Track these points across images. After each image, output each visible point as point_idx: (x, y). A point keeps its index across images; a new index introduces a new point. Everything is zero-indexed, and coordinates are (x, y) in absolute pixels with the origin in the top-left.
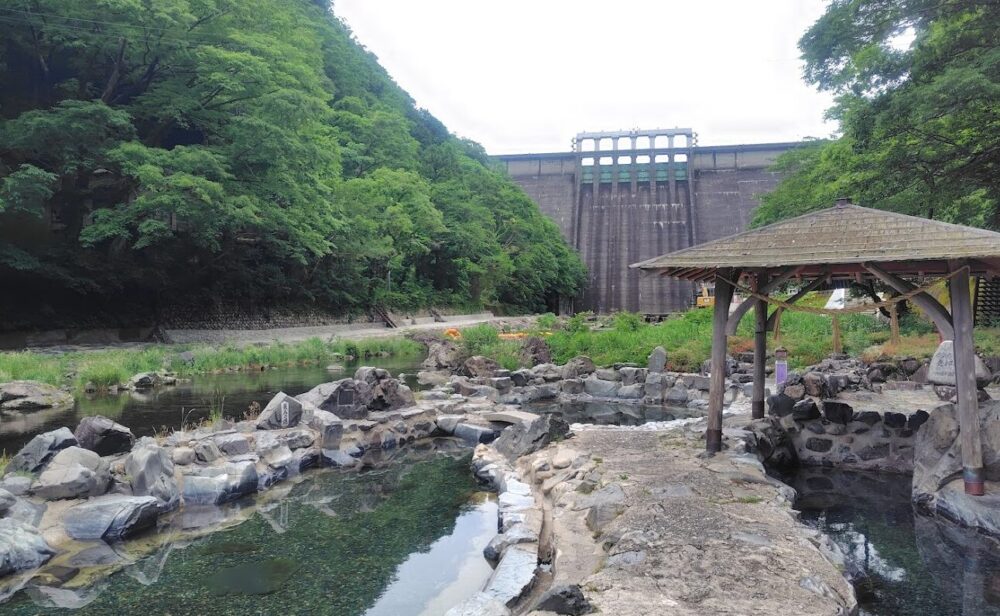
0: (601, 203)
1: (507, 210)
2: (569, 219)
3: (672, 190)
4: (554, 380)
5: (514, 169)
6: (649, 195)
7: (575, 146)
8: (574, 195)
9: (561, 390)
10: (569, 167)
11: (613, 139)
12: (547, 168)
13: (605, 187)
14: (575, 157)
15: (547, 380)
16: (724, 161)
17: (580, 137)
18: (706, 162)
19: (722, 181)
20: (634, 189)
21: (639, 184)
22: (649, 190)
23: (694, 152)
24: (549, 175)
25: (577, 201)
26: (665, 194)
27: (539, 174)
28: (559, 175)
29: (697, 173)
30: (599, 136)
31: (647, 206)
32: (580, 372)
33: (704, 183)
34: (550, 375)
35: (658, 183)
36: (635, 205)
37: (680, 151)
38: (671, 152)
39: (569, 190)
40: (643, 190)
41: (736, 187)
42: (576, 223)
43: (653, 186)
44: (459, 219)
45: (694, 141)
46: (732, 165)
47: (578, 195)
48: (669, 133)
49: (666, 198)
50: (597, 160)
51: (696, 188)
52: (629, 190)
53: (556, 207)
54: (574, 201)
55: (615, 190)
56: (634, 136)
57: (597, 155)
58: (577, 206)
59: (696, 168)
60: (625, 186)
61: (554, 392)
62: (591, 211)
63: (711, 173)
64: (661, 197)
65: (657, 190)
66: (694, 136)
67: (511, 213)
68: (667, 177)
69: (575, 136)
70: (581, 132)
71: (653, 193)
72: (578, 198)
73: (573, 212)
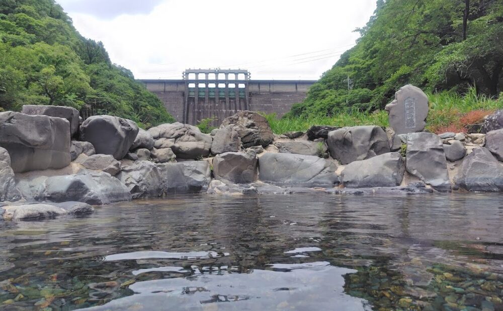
0: (199, 108)
1: (145, 102)
2: (182, 116)
3: (238, 103)
4: (195, 155)
5: (150, 88)
6: (225, 105)
7: (185, 77)
8: (184, 103)
9: (212, 176)
10: (181, 88)
11: (205, 73)
12: (168, 88)
13: (201, 100)
14: (185, 82)
15: (181, 155)
16: (264, 88)
17: (187, 72)
18: (255, 88)
19: (263, 98)
20: (217, 101)
21: (220, 98)
22: (225, 102)
23: (249, 83)
24: (170, 92)
25: (186, 107)
26: (234, 104)
27: (165, 91)
28: (175, 92)
29: (250, 94)
30: (198, 71)
31: (224, 111)
32: (248, 141)
33: (254, 99)
34: (187, 145)
35: (230, 98)
36: (218, 110)
37: (241, 82)
38: (237, 82)
39: (182, 101)
40: (222, 102)
41: (270, 102)
42: (185, 118)
43: (227, 99)
44: (106, 90)
45: (248, 77)
46: (268, 91)
47: (186, 103)
48: (236, 72)
49: (234, 107)
50: (197, 85)
51: (250, 102)
52: (215, 102)
53: (174, 110)
54: (184, 106)
55: (207, 101)
56: (217, 72)
57: (197, 82)
58: (186, 109)
59: (250, 91)
60: (212, 99)
61: (199, 178)
62: (194, 112)
63: (257, 94)
64: (231, 106)
65: (230, 102)
66: (248, 74)
67: (147, 103)
68: (235, 96)
69: (185, 71)
70: (188, 69)
71: (228, 104)
72: (186, 105)
73: (184, 112)
